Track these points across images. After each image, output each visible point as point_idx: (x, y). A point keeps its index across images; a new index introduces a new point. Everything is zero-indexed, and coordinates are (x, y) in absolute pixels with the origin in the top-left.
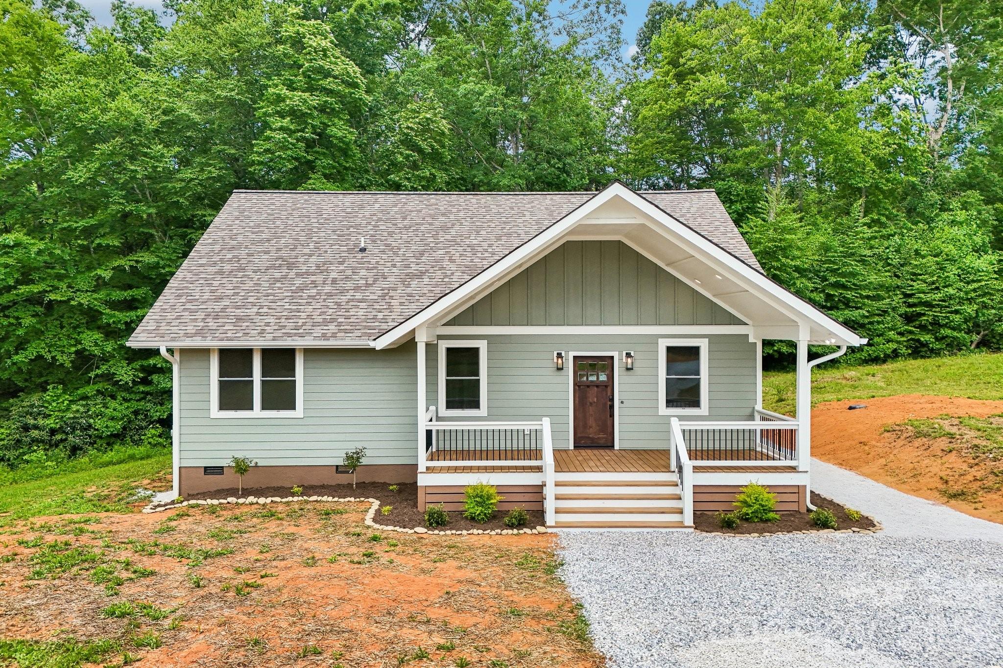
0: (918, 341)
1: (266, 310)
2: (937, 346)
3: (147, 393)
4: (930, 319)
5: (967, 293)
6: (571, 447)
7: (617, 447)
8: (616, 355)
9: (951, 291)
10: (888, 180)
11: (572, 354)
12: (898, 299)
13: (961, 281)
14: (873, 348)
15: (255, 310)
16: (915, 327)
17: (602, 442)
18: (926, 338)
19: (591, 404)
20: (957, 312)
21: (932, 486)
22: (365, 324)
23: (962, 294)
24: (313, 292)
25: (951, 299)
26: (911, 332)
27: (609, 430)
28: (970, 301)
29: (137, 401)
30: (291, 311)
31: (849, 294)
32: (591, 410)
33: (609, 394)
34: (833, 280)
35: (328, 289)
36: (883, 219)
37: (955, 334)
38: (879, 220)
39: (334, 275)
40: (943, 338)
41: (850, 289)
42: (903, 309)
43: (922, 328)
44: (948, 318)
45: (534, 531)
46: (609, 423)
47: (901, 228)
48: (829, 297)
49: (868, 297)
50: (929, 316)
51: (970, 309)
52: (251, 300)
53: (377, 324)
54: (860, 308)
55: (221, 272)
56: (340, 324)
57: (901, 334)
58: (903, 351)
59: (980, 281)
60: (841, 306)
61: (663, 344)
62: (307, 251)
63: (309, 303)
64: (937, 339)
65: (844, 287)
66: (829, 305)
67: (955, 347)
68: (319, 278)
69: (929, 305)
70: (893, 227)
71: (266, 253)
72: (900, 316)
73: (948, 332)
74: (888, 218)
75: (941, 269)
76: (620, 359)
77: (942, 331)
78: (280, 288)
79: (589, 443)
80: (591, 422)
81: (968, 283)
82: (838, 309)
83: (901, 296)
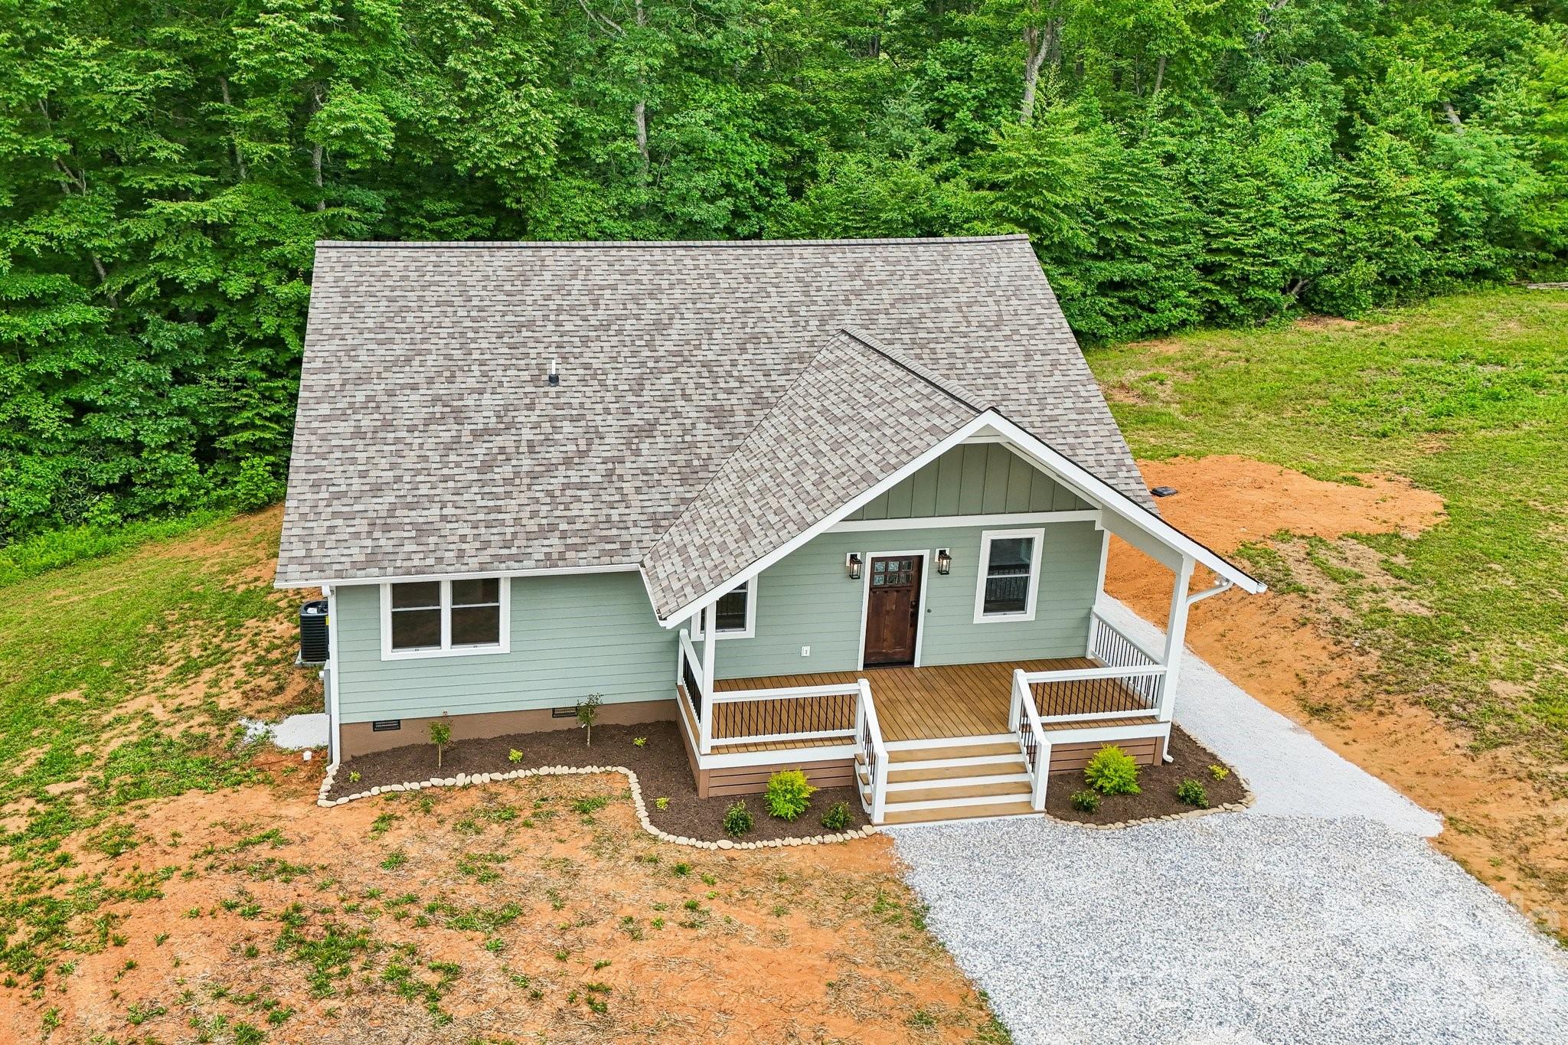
0: (1216, 303)
1: (453, 511)
2: (1241, 311)
3: (81, 442)
4: (1237, 274)
5: (1291, 235)
6: (860, 668)
7: (917, 664)
8: (926, 554)
9: (1272, 233)
10: (1202, 46)
11: (870, 556)
12: (1197, 242)
13: (1287, 217)
14: (1155, 316)
15: (435, 510)
16: (1213, 282)
17: (898, 657)
18: (1228, 300)
19: (888, 612)
20: (1275, 264)
21: (1288, 689)
22: (597, 532)
23: (1286, 238)
24: (507, 470)
25: (1269, 244)
26: (1205, 290)
27: (909, 641)
28: (1296, 248)
29: (64, 454)
30: (490, 510)
31: (1132, 238)
32: (888, 620)
33: (912, 599)
34: (1112, 216)
35: (527, 464)
36: (1189, 107)
37: (1267, 295)
38: (1181, 107)
39: (527, 434)
40: (1251, 300)
41: (1133, 229)
42: (1202, 258)
43: (1223, 283)
44: (1262, 273)
45: (861, 834)
46: (909, 634)
47: (1210, 120)
48: (1103, 242)
49: (1157, 242)
50: (1237, 267)
51: (1293, 260)
52: (424, 490)
53: (614, 532)
54: (1145, 259)
55: (358, 433)
56: (564, 536)
57: (1194, 293)
58: (1195, 317)
59: (1312, 217)
60: (1119, 255)
61: (987, 538)
62: (471, 383)
63: (508, 495)
64: (1242, 301)
65: (1125, 225)
66: (1101, 253)
67: (1265, 311)
68: (506, 440)
69: (1239, 252)
70: (1200, 119)
71: (414, 387)
72: (1197, 267)
73: (1259, 293)
74: (1195, 102)
75: (1263, 198)
76: (932, 559)
77: (1250, 291)
78: (458, 465)
79: (881, 659)
80: (886, 633)
81: (1296, 219)
82: (1113, 258)
83: (1201, 237)
